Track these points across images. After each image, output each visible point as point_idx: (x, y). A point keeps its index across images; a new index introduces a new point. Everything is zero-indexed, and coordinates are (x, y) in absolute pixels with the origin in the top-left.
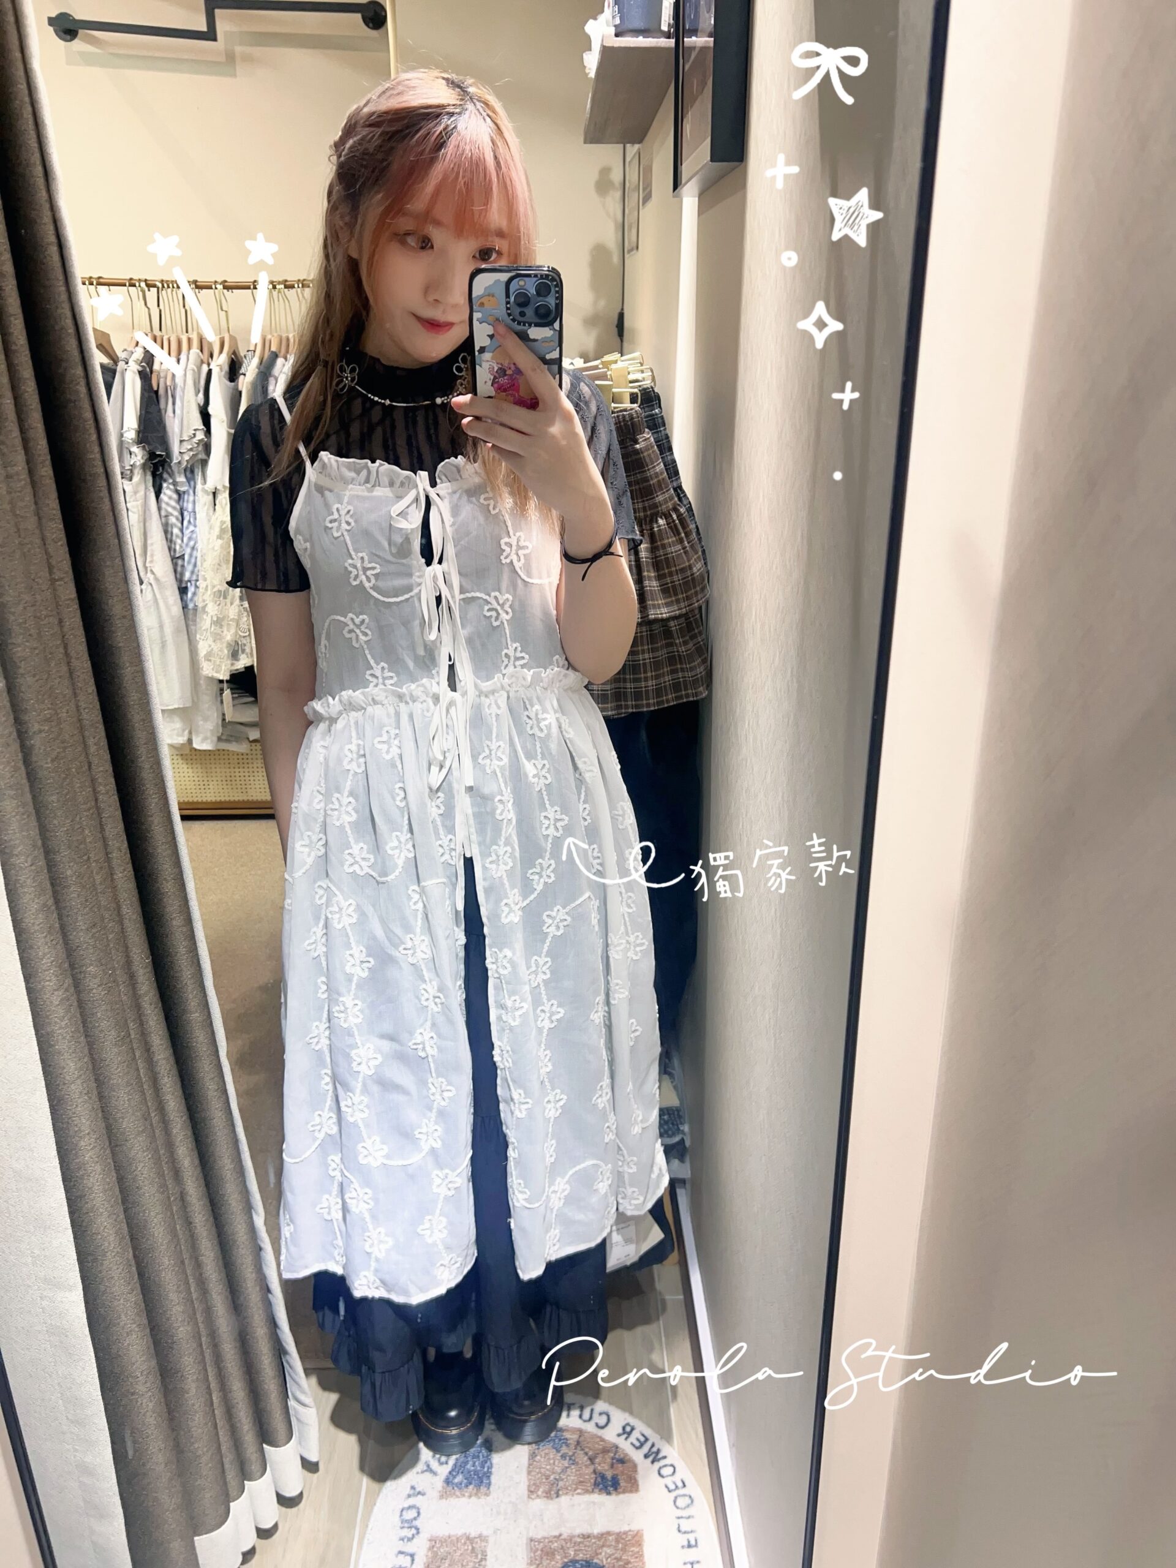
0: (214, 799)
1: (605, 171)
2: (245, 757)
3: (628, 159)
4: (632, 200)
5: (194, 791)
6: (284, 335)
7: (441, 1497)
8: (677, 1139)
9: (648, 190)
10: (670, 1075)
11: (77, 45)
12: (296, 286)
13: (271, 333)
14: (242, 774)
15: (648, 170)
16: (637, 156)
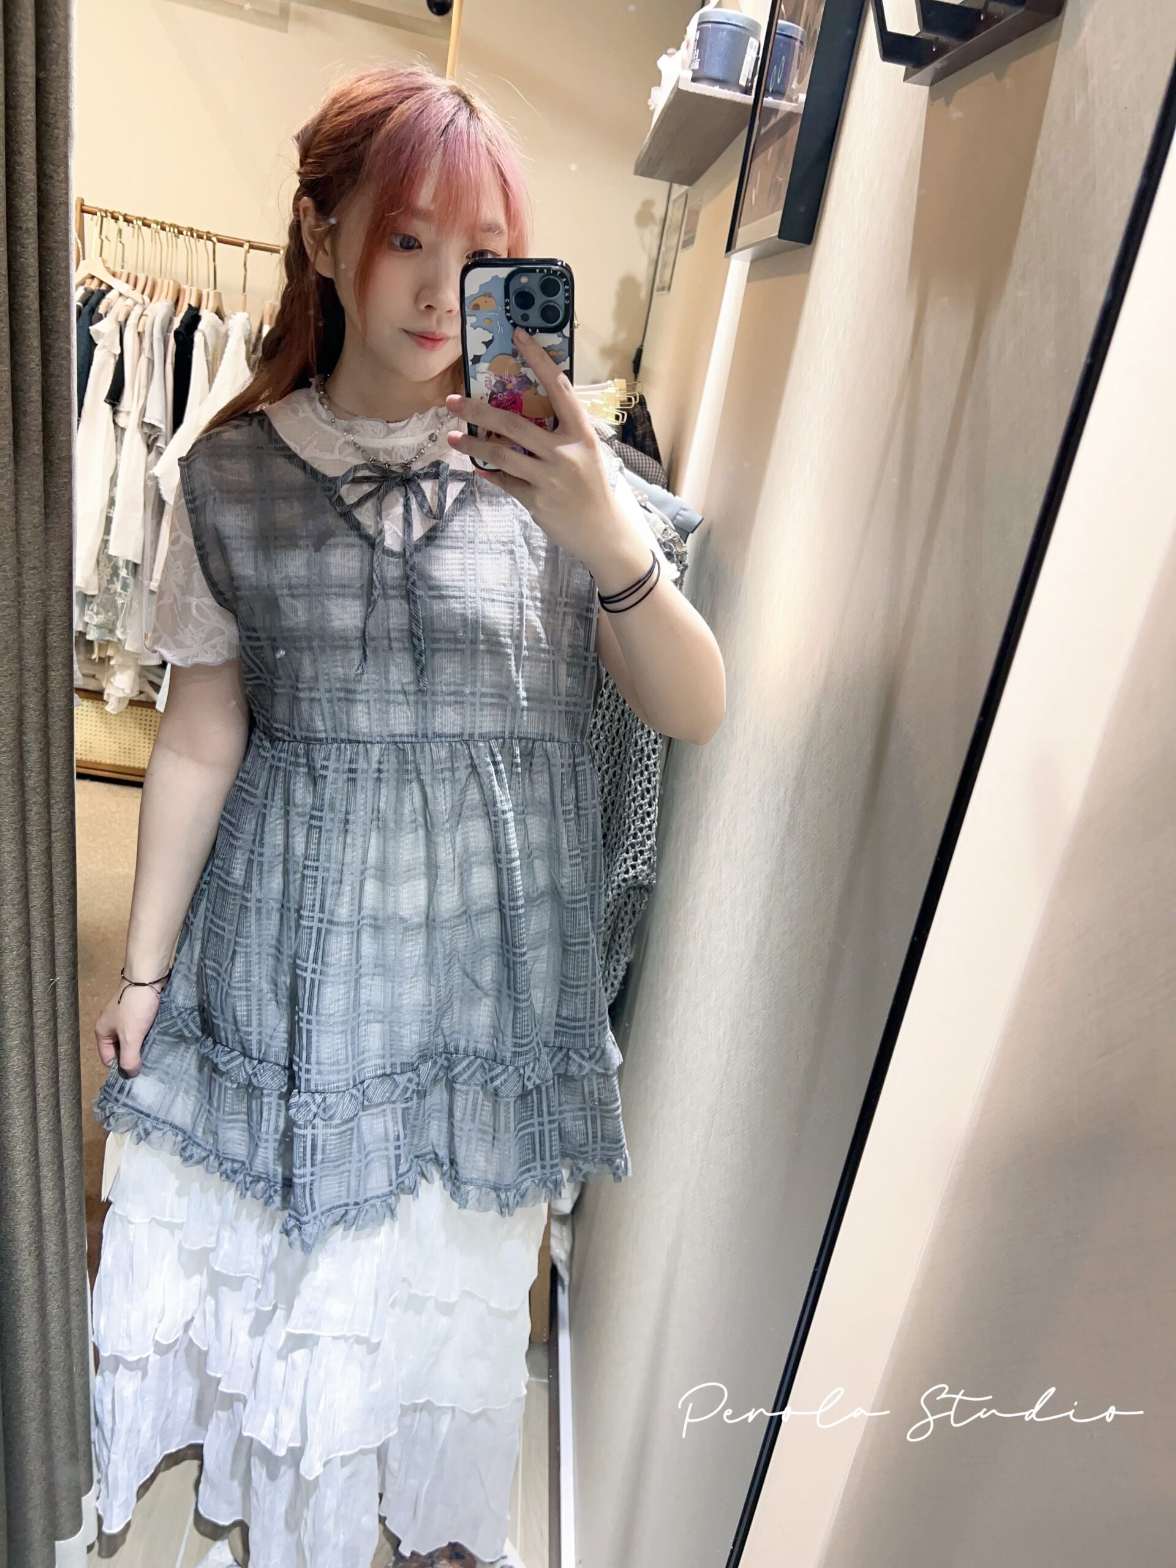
1: (648, 204)
3: (673, 197)
4: (671, 240)
9: (691, 235)
15: (695, 215)
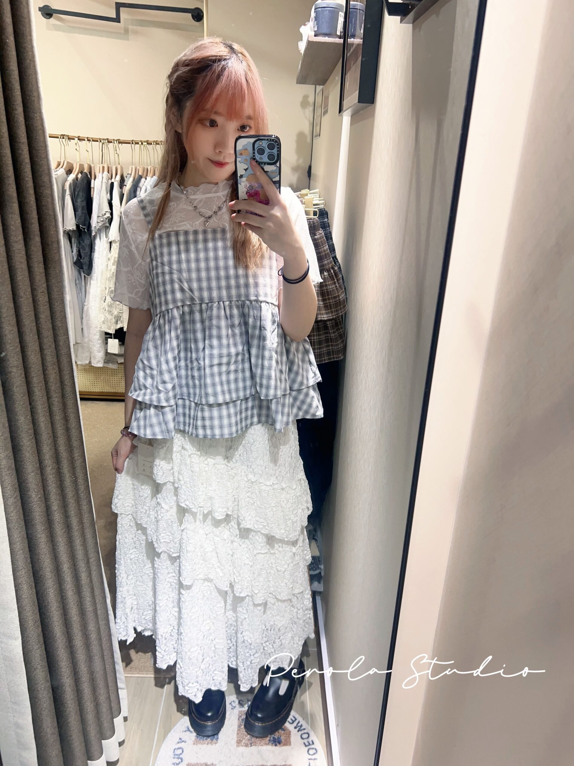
0: (99, 391)
1: (306, 97)
2: (115, 371)
3: (317, 92)
4: (318, 112)
5: (90, 386)
6: (146, 167)
7: (194, 744)
8: (317, 572)
9: (326, 108)
10: (316, 540)
11: (52, 20)
12: (153, 144)
13: (139, 166)
14: (113, 379)
15: (327, 98)
16: (322, 92)
